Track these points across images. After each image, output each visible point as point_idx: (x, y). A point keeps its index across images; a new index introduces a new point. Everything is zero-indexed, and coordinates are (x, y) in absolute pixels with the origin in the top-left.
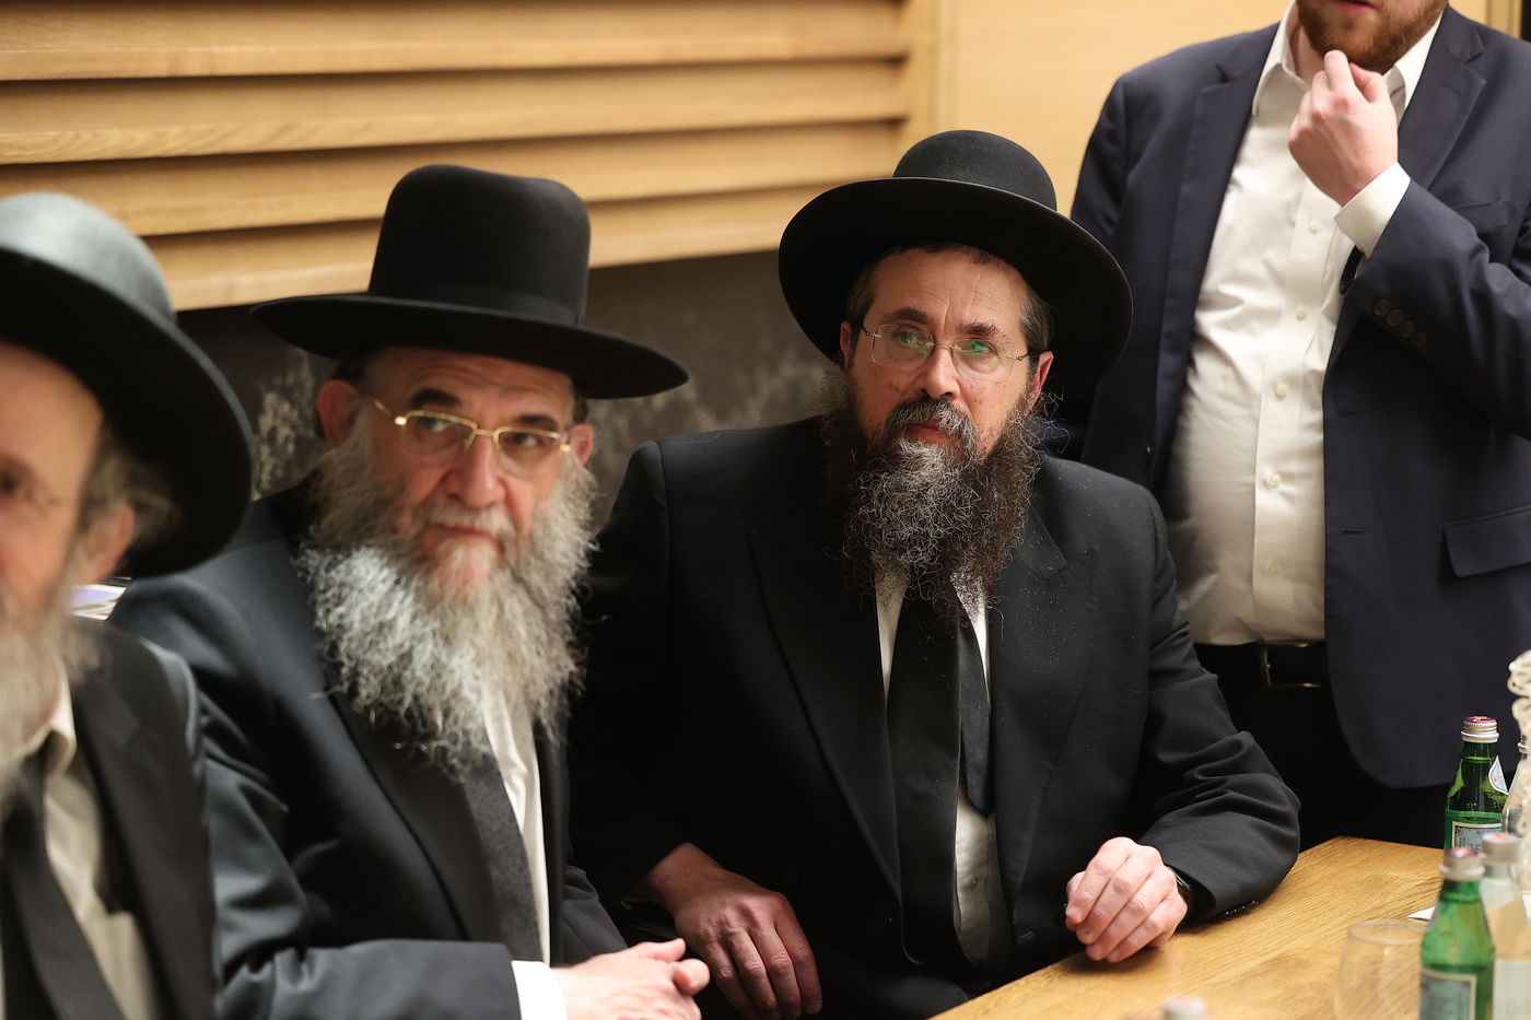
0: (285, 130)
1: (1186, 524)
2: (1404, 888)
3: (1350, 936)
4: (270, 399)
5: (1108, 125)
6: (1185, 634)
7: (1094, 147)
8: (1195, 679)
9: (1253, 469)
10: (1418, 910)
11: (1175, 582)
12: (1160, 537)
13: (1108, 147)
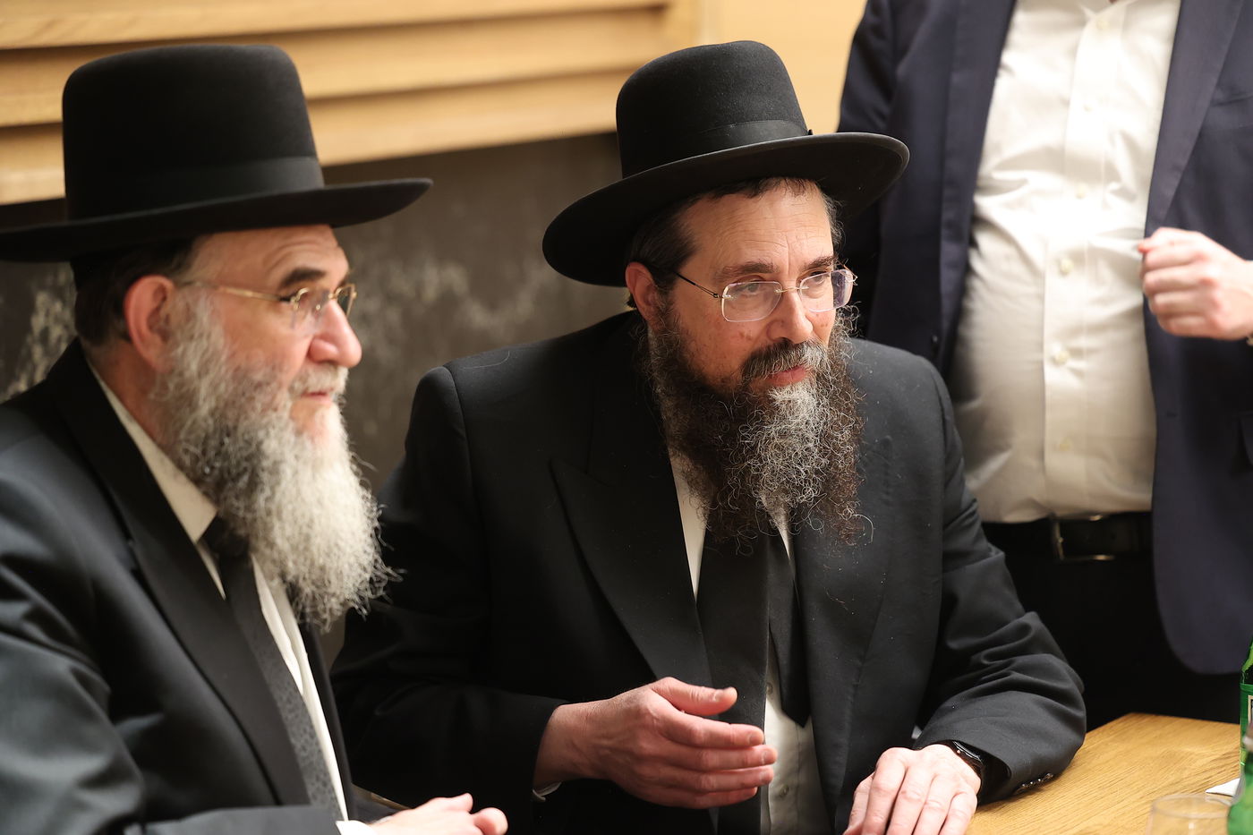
0: (50, 25)
1: (974, 405)
2: (1200, 762)
3: (1154, 810)
4: (42, 299)
5: (873, 20)
6: (974, 513)
7: (861, 41)
8: (984, 561)
9: (1040, 346)
10: (1215, 784)
11: (962, 460)
12: (948, 418)
13: (875, 43)
